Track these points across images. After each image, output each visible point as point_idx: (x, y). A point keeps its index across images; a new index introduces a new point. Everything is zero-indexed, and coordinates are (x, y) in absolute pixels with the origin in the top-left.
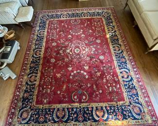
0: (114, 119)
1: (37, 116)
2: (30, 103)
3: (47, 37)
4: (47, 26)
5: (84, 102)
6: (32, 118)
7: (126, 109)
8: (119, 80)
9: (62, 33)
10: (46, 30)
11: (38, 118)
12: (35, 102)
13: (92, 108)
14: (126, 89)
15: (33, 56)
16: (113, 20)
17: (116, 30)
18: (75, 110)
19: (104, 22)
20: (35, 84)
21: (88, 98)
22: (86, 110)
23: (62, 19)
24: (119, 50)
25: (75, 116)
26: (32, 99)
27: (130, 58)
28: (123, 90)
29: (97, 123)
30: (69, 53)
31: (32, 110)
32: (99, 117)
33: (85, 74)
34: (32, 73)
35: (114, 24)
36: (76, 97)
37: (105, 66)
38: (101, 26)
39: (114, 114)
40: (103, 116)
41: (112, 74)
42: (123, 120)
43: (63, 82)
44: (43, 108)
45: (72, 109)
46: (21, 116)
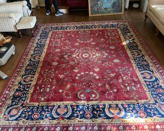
0: (134, 116)
1: (30, 113)
2: (22, 100)
3: (49, 44)
4: (50, 36)
5: (93, 100)
6: (24, 115)
7: (150, 107)
8: (139, 81)
9: (67, 41)
10: (48, 39)
11: (31, 115)
12: (29, 100)
13: (105, 105)
14: (149, 88)
15: (30, 60)
16: (131, 30)
17: (135, 38)
18: (81, 107)
19: (120, 33)
20: (30, 84)
21: (98, 96)
22: (95, 107)
23: (68, 30)
24: (139, 55)
25: (81, 113)
26: (26, 97)
27: (154, 61)
28: (145, 90)
29: (111, 120)
30: (75, 58)
31: (24, 107)
32: (113, 114)
33: (95, 75)
34: (28, 74)
35: (132, 33)
36: (82, 96)
37: (120, 68)
38: (116, 36)
39: (134, 112)
40: (119, 114)
41: (129, 75)
42: (146, 117)
43: (67, 82)
44: (39, 105)
45: (78, 106)
46: (9, 113)
